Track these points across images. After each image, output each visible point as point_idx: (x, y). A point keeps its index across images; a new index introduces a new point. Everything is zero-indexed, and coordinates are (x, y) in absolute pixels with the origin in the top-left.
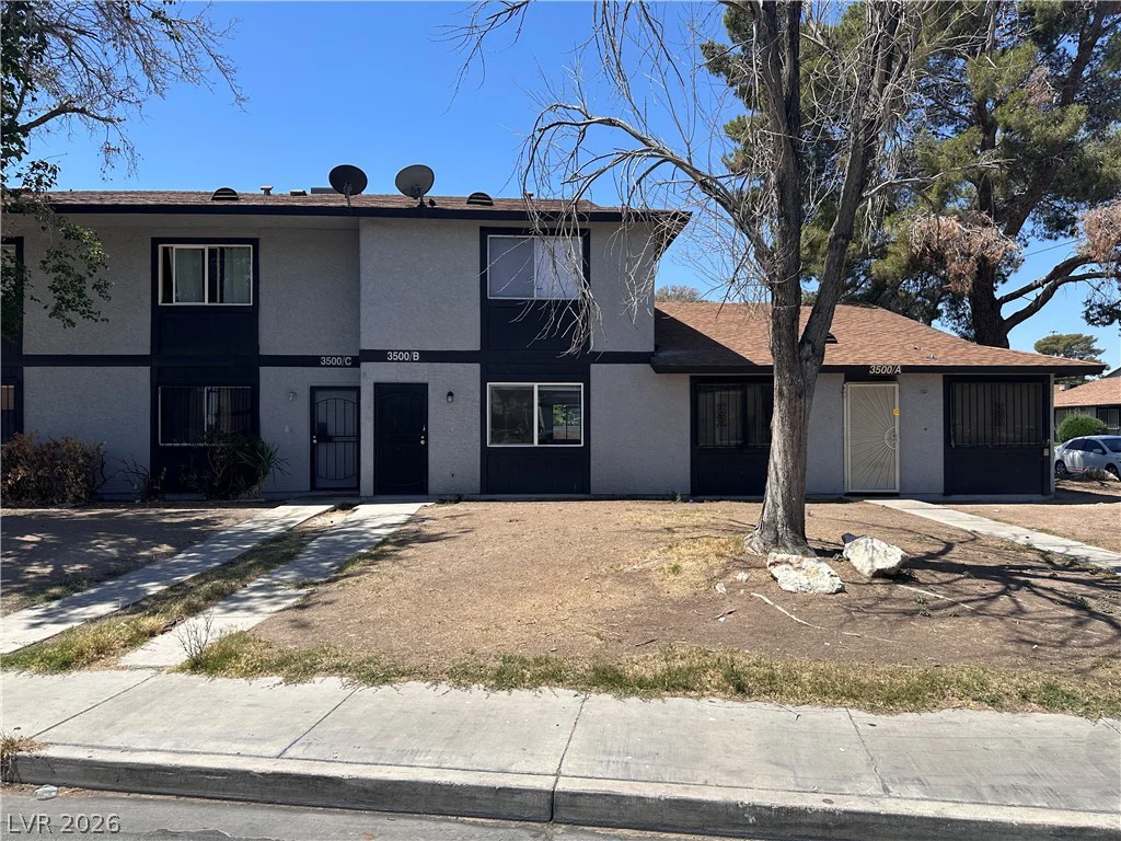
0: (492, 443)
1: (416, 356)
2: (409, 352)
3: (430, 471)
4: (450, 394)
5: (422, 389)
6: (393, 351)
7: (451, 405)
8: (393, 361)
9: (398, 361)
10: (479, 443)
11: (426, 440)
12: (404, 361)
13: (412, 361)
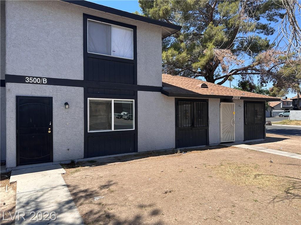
0: (90, 130)
1: (45, 81)
2: (41, 78)
3: (54, 148)
4: (66, 104)
5: (49, 100)
6: (29, 77)
7: (67, 110)
8: (29, 83)
9: (33, 83)
10: (83, 131)
11: (52, 130)
12: (37, 83)
13: (42, 84)
